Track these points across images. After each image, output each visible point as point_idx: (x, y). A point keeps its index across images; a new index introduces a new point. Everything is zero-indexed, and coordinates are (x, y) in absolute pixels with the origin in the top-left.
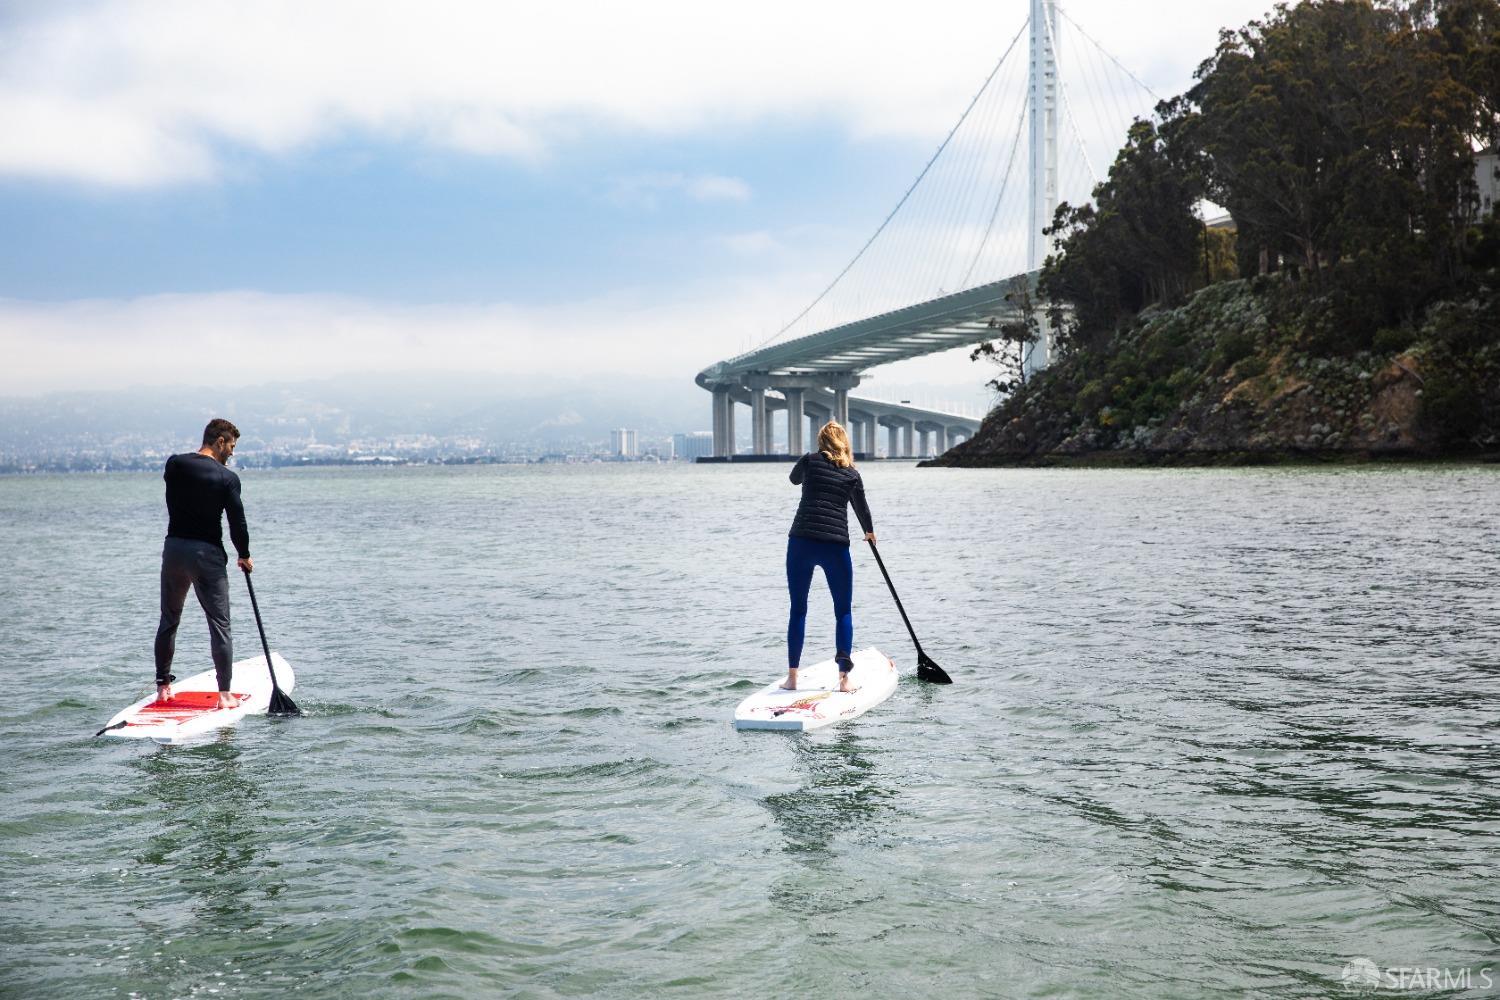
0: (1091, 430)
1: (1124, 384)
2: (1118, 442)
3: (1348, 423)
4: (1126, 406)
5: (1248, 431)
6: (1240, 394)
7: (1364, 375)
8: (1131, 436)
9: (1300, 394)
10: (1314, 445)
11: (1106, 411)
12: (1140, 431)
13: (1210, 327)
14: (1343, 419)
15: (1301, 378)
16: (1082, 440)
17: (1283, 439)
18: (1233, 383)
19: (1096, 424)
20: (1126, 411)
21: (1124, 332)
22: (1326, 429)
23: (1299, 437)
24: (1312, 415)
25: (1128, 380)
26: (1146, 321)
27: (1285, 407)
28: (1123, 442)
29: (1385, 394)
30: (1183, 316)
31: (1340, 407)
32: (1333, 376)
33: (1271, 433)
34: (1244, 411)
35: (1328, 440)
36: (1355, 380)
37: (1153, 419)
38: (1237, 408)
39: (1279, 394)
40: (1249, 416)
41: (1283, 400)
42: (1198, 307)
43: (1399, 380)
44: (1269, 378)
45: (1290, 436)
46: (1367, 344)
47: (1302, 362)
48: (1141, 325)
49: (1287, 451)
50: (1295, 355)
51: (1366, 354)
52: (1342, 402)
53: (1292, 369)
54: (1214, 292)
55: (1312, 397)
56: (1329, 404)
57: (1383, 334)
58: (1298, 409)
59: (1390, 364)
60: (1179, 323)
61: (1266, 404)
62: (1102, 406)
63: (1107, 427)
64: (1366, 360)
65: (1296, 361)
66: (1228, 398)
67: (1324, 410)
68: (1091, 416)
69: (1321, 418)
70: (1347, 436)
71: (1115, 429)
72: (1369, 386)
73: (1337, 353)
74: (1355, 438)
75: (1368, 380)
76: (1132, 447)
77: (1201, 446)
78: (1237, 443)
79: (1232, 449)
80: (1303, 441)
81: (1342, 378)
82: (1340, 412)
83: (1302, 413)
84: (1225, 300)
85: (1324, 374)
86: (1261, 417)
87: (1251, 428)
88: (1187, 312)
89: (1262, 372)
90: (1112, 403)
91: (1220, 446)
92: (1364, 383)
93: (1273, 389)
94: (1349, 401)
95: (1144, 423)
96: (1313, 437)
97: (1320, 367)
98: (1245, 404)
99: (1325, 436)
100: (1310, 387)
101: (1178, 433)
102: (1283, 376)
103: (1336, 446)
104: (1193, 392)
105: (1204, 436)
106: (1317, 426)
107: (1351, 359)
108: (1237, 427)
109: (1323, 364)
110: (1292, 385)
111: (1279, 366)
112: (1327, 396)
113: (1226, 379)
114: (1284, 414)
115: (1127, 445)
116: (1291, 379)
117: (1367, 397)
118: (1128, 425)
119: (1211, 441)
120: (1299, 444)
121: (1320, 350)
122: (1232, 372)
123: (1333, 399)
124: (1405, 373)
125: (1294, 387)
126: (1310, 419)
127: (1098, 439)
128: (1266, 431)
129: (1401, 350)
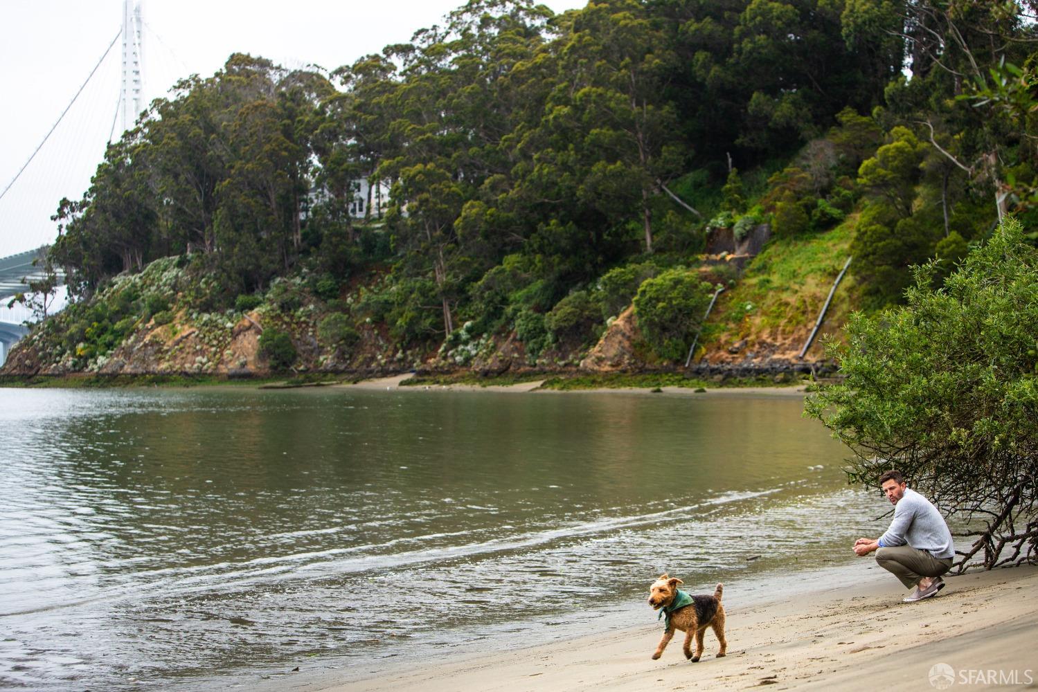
0: (71, 359)
1: (93, 327)
2: (87, 367)
3: (218, 356)
4: (94, 342)
5: (158, 361)
6: (155, 336)
7: (229, 325)
8: (95, 363)
9: (190, 338)
10: (197, 371)
11: (81, 345)
12: (101, 360)
13: (152, 289)
14: (215, 354)
15: (192, 326)
16: (64, 365)
17: (178, 366)
18: (152, 328)
19: (74, 354)
20: (92, 346)
21: (102, 290)
22: (205, 360)
23: (187, 365)
24: (197, 351)
25: (95, 324)
26: (116, 283)
27: (181, 345)
28: (90, 367)
29: (241, 337)
30: (137, 280)
31: (213, 346)
32: (212, 325)
33: (171, 363)
34: (156, 348)
35: (205, 367)
36: (223, 329)
37: (110, 352)
38: (152, 345)
39: (178, 337)
40: (159, 351)
41: (180, 341)
42: (148, 274)
43: (248, 328)
44: (174, 326)
45: (182, 365)
46: (232, 305)
47: (194, 316)
48: (112, 285)
49: (180, 374)
50: (191, 311)
51: (231, 311)
52: (215, 342)
53: (188, 320)
54: (159, 264)
55: (198, 339)
56: (208, 344)
57: (241, 298)
58: (189, 347)
59: (243, 318)
60: (134, 285)
61: (170, 343)
62: (78, 342)
63: (80, 357)
64: (231, 315)
65: (191, 314)
66: (148, 338)
67: (205, 347)
68: (71, 349)
69: (202, 352)
70: (217, 364)
71: (86, 358)
72: (232, 333)
73: (215, 310)
74: (221, 366)
75: (232, 328)
76: (96, 371)
77: (129, 370)
78: (151, 369)
79: (148, 373)
80: (190, 368)
81: (216, 326)
82: (213, 349)
83: (191, 350)
84: (164, 270)
85: (205, 324)
86: (167, 351)
87: (160, 359)
88: (141, 278)
89: (171, 321)
90: (85, 339)
91: (140, 370)
92: (229, 330)
93: (175, 333)
94: (220, 342)
95: (103, 354)
96: (196, 366)
97: (204, 319)
98: (157, 343)
99: (203, 364)
100: (197, 333)
101: (118, 362)
102: (182, 325)
103: (209, 371)
104: (131, 334)
105: (131, 364)
106: (199, 358)
107: (223, 314)
108: (152, 358)
109: (206, 317)
110: (187, 330)
111: (181, 318)
112: (207, 338)
113: (149, 325)
114: (181, 350)
115: (93, 369)
116: (186, 327)
117: (229, 339)
118: (93, 355)
119: (135, 367)
120: (187, 370)
121: (207, 307)
122: (153, 322)
123: (210, 340)
124: (252, 324)
125: (187, 333)
126: (196, 353)
127: (74, 365)
128: (168, 361)
129: (251, 308)
